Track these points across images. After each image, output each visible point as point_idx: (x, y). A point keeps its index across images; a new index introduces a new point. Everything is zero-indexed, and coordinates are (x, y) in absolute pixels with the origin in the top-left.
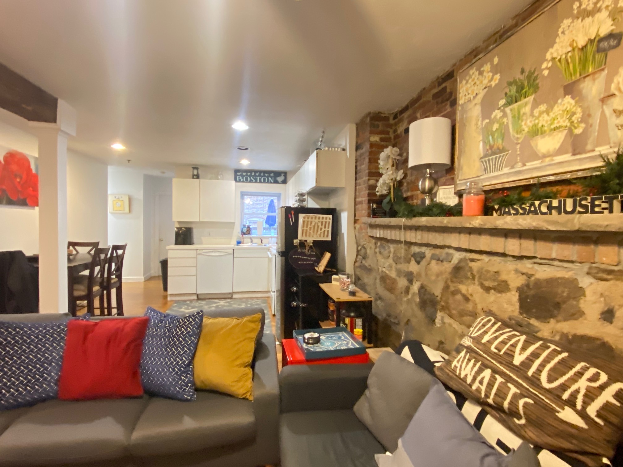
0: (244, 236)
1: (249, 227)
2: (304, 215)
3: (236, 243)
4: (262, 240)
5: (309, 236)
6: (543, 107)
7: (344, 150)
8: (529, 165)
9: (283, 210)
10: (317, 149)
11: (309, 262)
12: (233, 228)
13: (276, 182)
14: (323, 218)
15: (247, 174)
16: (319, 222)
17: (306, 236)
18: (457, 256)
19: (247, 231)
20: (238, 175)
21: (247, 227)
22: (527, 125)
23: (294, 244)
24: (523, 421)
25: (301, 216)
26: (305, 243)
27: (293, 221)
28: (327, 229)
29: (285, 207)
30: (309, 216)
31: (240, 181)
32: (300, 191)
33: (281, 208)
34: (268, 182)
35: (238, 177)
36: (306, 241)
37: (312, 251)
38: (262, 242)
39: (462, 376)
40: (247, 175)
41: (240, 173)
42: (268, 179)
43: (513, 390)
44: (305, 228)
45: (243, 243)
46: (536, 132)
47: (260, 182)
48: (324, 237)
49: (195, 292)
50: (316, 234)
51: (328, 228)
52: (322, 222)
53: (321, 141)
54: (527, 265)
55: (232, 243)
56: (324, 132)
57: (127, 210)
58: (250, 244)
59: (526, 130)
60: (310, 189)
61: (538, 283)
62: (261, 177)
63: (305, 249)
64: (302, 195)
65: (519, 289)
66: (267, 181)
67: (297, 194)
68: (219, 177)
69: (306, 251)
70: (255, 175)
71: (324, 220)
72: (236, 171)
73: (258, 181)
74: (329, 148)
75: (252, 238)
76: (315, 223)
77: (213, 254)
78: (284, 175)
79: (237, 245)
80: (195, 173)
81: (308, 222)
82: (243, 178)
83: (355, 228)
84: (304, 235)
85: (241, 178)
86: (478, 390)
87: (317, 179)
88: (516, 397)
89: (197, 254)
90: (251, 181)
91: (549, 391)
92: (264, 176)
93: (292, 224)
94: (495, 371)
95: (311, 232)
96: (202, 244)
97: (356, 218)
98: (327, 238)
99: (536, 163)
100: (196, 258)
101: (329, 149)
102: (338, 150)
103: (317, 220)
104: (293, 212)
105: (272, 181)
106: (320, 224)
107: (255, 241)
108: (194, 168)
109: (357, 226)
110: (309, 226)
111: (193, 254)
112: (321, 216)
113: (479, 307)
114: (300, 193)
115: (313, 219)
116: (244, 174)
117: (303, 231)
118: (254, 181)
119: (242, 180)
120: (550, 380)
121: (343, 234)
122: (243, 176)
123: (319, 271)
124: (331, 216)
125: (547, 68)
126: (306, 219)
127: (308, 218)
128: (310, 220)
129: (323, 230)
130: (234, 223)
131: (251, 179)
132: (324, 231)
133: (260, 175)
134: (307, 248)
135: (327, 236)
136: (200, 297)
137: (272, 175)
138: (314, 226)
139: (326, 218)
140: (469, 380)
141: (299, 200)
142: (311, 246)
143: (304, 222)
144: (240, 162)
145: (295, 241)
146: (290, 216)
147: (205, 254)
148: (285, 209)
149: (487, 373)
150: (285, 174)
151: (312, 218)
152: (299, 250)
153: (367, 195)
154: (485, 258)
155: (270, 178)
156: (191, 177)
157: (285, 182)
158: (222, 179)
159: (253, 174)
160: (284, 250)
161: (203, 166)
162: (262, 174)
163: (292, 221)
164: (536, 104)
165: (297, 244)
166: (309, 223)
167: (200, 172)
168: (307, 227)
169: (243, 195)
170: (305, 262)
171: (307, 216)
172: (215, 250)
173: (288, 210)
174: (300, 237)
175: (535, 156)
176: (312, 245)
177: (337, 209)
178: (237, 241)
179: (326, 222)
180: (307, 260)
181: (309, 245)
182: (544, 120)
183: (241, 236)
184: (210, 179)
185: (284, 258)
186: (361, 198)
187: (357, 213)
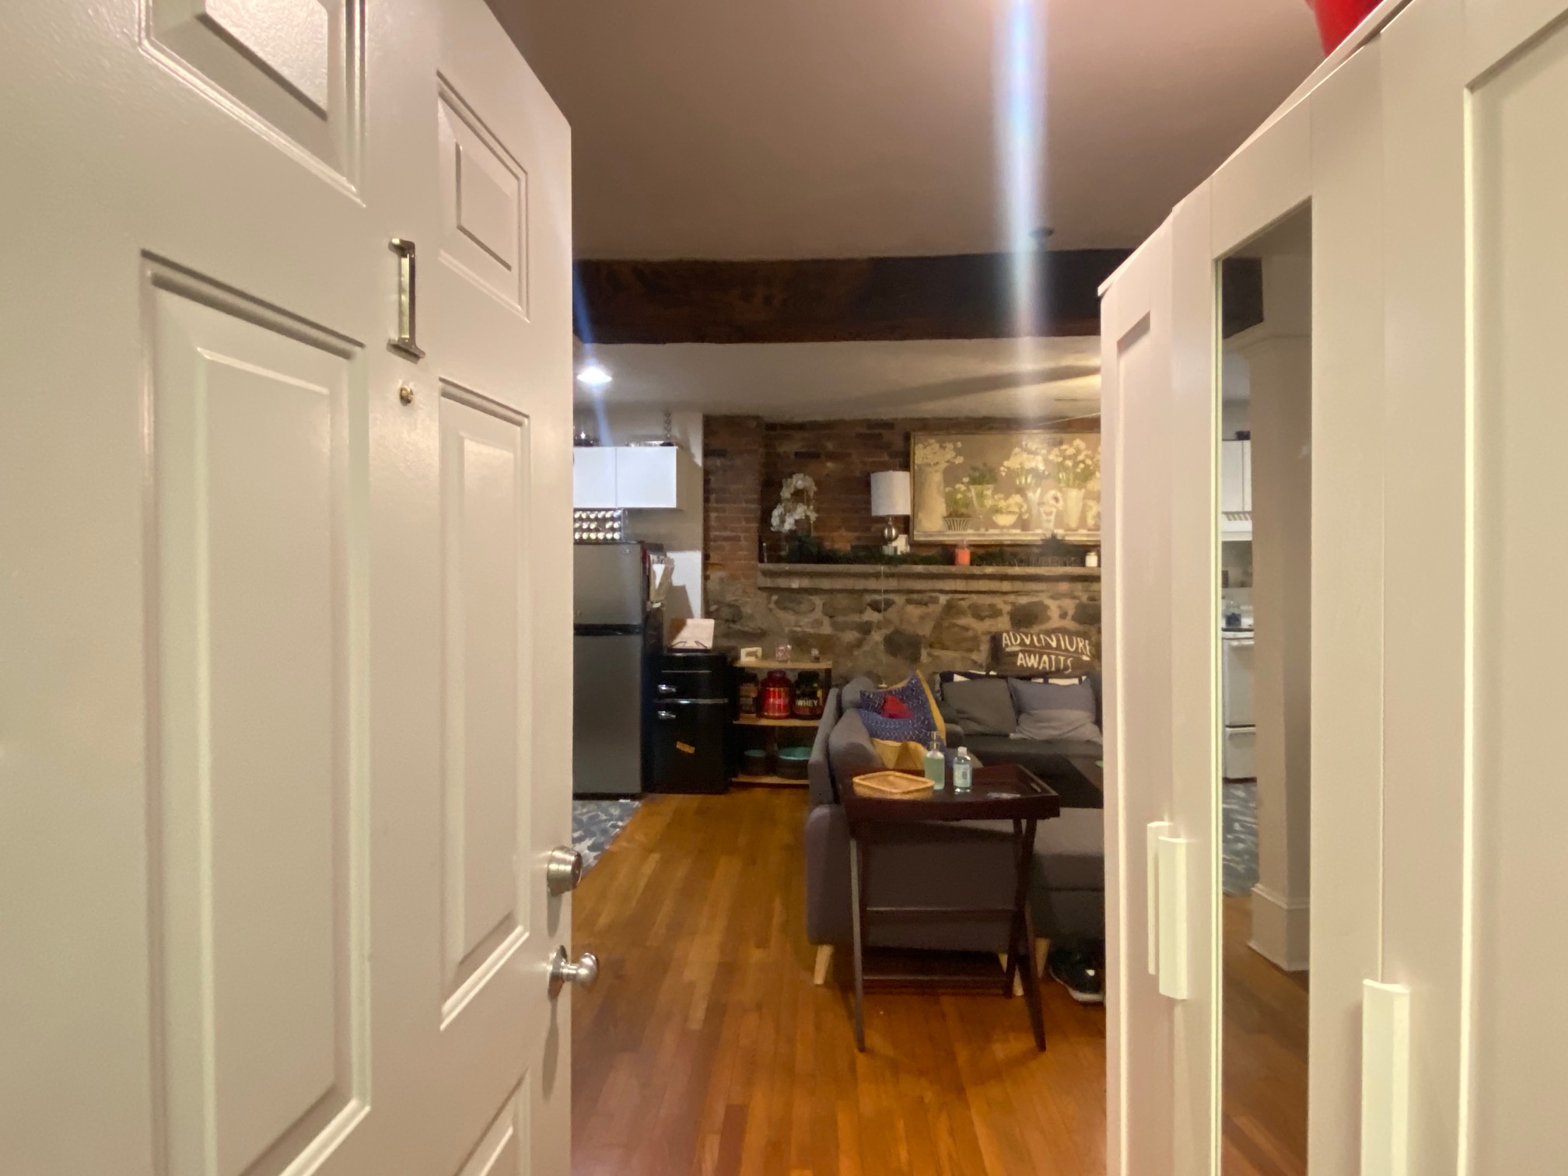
6: (1002, 496)
8: (991, 531)
18: (943, 599)
22: (989, 503)
24: (1070, 670)
39: (1030, 665)
43: (1062, 659)
46: (997, 511)
54: (1012, 598)
59: (988, 506)
61: (1023, 607)
65: (1008, 613)
83: (706, 578)
86: (1044, 668)
88: (1065, 661)
91: (1074, 652)
94: (1049, 655)
97: (712, 560)
99: (997, 531)
109: (716, 575)
113: (980, 632)
120: (1072, 647)
125: (1004, 471)
140: (1036, 666)
149: (1045, 658)
154: (974, 597)
164: (995, 491)
175: (995, 526)
182: (1002, 504)
186: (732, 530)
187: (712, 554)
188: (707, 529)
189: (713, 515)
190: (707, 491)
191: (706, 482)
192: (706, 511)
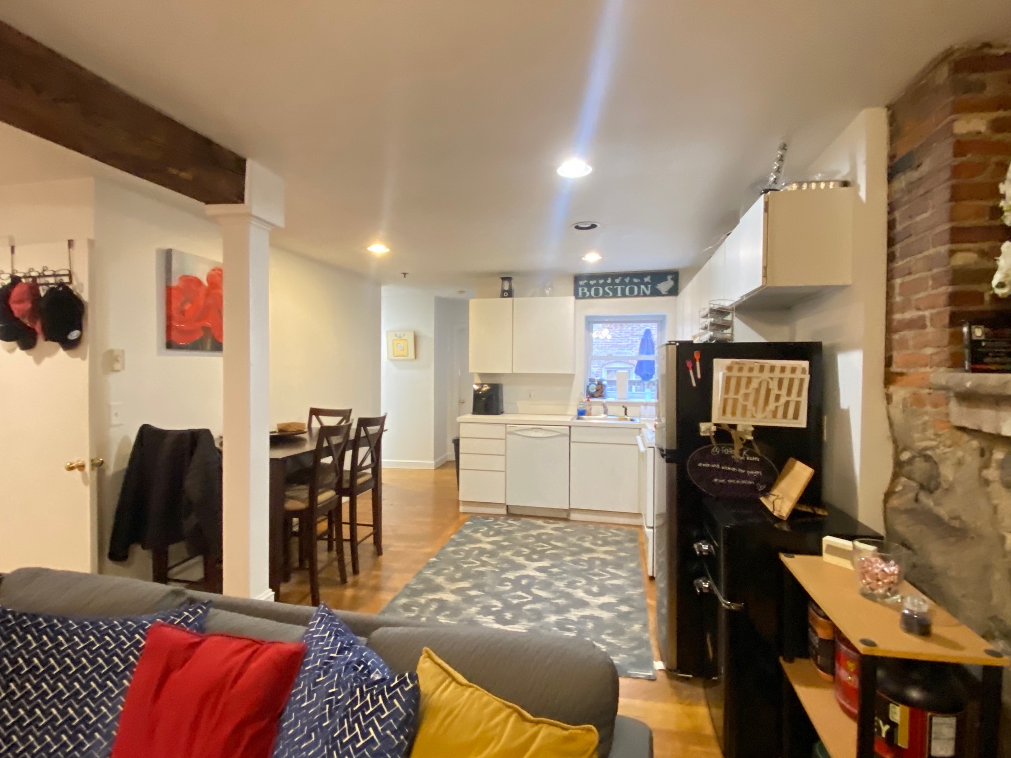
0: (592, 400)
1: (600, 383)
2: (728, 361)
3: (576, 413)
4: (626, 409)
5: (744, 414)
7: (845, 184)
9: (673, 349)
10: (766, 191)
11: (744, 482)
12: (571, 384)
13: (656, 293)
14: (783, 369)
15: (598, 282)
16: (772, 379)
17: (734, 414)
19: (597, 390)
20: (582, 286)
21: (596, 383)
23: (702, 434)
25: (720, 367)
26: (732, 432)
27: (699, 376)
28: (794, 397)
29: (676, 342)
30: (744, 364)
31: (584, 297)
32: (718, 302)
33: (667, 345)
34: (638, 295)
35: (580, 289)
36: (734, 427)
37: (752, 454)
38: (626, 414)
40: (597, 284)
41: (585, 281)
42: (639, 288)
44: (731, 395)
45: (590, 414)
47: (624, 295)
48: (785, 416)
49: (503, 502)
50: (764, 409)
51: (799, 394)
52: (781, 381)
53: (778, 170)
55: (569, 413)
56: (784, 147)
57: (411, 355)
58: (603, 416)
60: (742, 297)
62: (626, 286)
63: (733, 448)
64: (721, 312)
66: (636, 292)
67: (707, 311)
68: (547, 292)
69: (736, 453)
70: (613, 283)
71: (787, 375)
72: (577, 278)
73: (619, 294)
74: (800, 184)
75: (607, 405)
76: (760, 383)
77: (533, 434)
78: (672, 279)
79: (578, 418)
80: (506, 288)
81: (739, 379)
82: (589, 291)
83: (889, 398)
84: (729, 409)
85: (586, 289)
87: (765, 268)
89: (507, 433)
90: (605, 295)
92: (631, 283)
93: (694, 384)
95: (750, 404)
96: (516, 413)
97: (895, 368)
98: (794, 421)
100: (505, 439)
101: (800, 187)
102: (827, 187)
103: (766, 374)
104: (697, 355)
105: (648, 292)
106: (774, 385)
107: (611, 409)
108: (504, 279)
109: (899, 393)
110: (743, 391)
111: (500, 431)
112: (778, 363)
114: (716, 307)
115: (756, 373)
116: (592, 282)
117: (725, 401)
118: (611, 294)
119: (588, 294)
121: (846, 413)
122: (589, 287)
123: (775, 514)
124: (805, 364)
126: (735, 373)
127: (740, 370)
128: (745, 373)
129: (783, 400)
130: (572, 376)
131: (604, 291)
132: (787, 404)
133: (622, 283)
134: (738, 446)
135: (796, 417)
136: (512, 511)
137: (647, 279)
138: (758, 391)
139: (793, 370)
141: (712, 324)
142: (749, 442)
143: (727, 380)
144: (583, 259)
145: (703, 426)
146: (689, 364)
147: (519, 433)
148: (678, 347)
150: (675, 275)
151: (751, 370)
152: (715, 450)
153: (943, 299)
155: (643, 287)
156: (500, 293)
157: (674, 291)
158: (551, 295)
159: (609, 281)
160: (674, 448)
161: (518, 274)
162: (627, 280)
163: (695, 376)
165: (708, 434)
166: (744, 382)
167: (514, 286)
168: (737, 391)
169: (590, 322)
170: (730, 481)
171: (737, 363)
172: (537, 426)
173: (684, 350)
174: (716, 416)
176: (750, 438)
177: (825, 343)
178: (578, 410)
179: (791, 381)
180: (737, 476)
181: (741, 439)
183: (586, 399)
184: (533, 296)
185: (674, 466)
186: (918, 309)
187: (895, 354)
188: (889, 312)
189: (898, 281)
190: (891, 242)
191: (891, 225)
192: (890, 276)
